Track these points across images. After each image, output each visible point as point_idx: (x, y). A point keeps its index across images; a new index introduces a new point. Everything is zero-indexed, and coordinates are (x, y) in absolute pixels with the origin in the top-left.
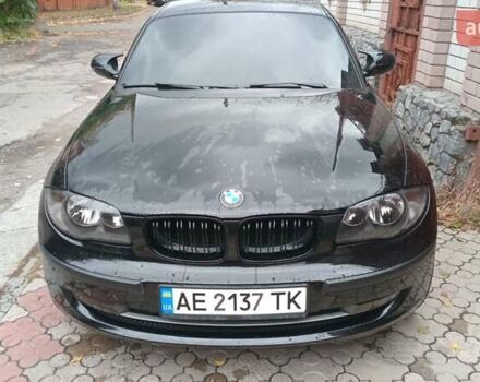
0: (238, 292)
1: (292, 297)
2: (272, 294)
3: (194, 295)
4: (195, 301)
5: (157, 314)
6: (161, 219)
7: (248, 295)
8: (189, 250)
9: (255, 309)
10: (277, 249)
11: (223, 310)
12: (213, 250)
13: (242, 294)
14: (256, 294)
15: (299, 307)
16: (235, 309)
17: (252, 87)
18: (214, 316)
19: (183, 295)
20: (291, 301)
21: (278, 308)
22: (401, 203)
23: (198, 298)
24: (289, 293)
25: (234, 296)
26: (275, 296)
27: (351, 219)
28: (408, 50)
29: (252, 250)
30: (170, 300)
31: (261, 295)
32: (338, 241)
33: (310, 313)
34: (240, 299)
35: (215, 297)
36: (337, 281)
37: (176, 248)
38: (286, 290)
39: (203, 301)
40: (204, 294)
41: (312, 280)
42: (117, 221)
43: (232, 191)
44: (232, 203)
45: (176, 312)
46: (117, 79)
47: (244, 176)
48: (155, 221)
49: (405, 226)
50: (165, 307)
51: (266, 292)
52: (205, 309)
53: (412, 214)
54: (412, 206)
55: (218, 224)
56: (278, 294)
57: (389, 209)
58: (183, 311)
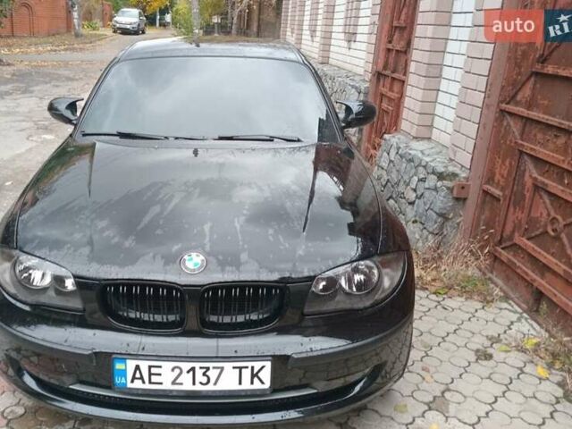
0: (197, 365)
1: (255, 371)
2: (234, 368)
3: (150, 367)
4: (150, 374)
5: (109, 387)
6: (116, 284)
7: (208, 369)
8: (146, 317)
9: (215, 384)
10: (241, 319)
11: (181, 384)
12: (172, 318)
13: (201, 368)
14: (218, 368)
15: (263, 383)
16: (194, 384)
17: (221, 138)
18: (171, 391)
19: (137, 368)
20: (254, 375)
21: (240, 383)
22: (376, 271)
23: (153, 370)
24: (253, 368)
25: (193, 369)
26: (238, 370)
27: (321, 287)
28: (394, 95)
29: (214, 318)
30: (124, 373)
31: (222, 369)
32: (306, 310)
33: (274, 389)
34: (199, 373)
35: (173, 370)
36: (304, 355)
37: (132, 315)
38: (250, 364)
39: (160, 375)
40: (160, 367)
41: (278, 353)
42: (70, 284)
43: (194, 255)
44: (193, 268)
45: (130, 385)
46: (75, 125)
47: (207, 239)
48: (110, 285)
49: (379, 296)
50: (118, 380)
51: (228, 366)
52: (161, 383)
53: (387, 283)
54: (387, 274)
55: (177, 290)
56: (241, 368)
57: (362, 277)
58: (138, 384)
